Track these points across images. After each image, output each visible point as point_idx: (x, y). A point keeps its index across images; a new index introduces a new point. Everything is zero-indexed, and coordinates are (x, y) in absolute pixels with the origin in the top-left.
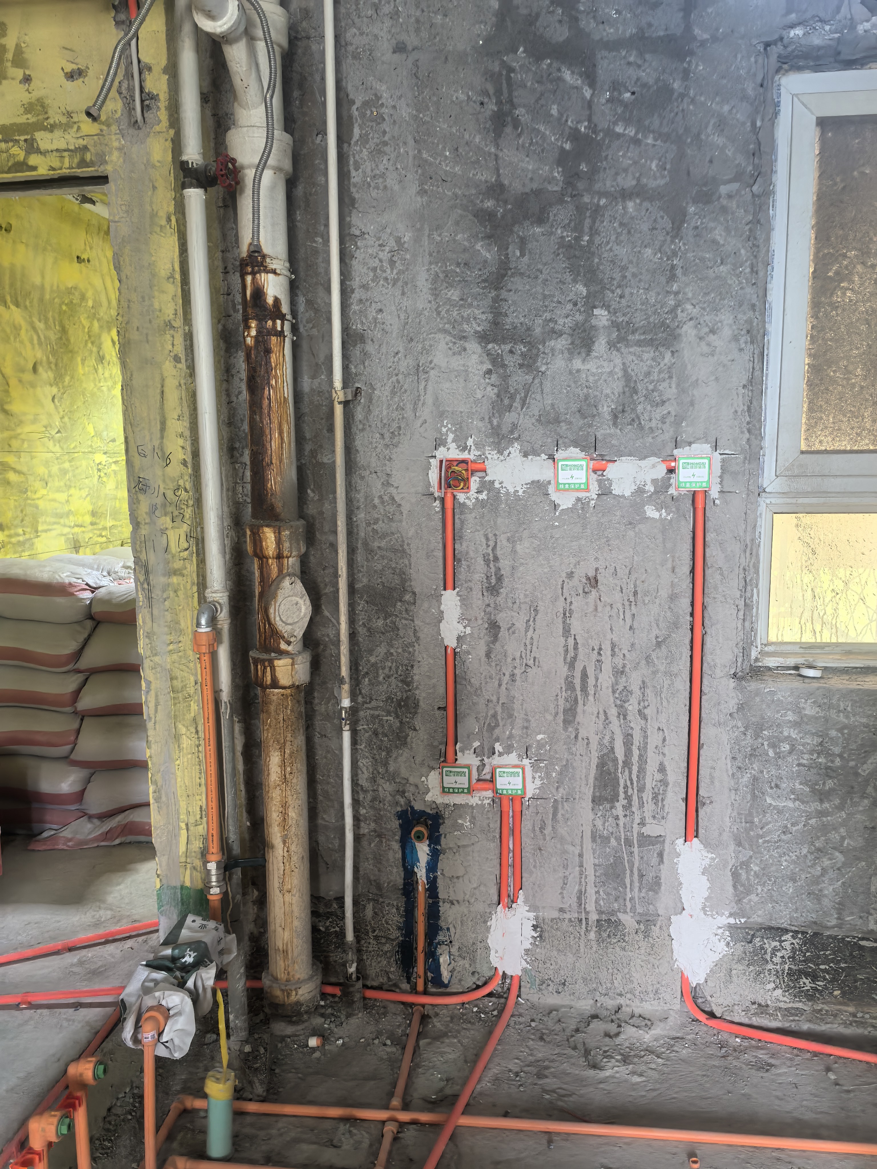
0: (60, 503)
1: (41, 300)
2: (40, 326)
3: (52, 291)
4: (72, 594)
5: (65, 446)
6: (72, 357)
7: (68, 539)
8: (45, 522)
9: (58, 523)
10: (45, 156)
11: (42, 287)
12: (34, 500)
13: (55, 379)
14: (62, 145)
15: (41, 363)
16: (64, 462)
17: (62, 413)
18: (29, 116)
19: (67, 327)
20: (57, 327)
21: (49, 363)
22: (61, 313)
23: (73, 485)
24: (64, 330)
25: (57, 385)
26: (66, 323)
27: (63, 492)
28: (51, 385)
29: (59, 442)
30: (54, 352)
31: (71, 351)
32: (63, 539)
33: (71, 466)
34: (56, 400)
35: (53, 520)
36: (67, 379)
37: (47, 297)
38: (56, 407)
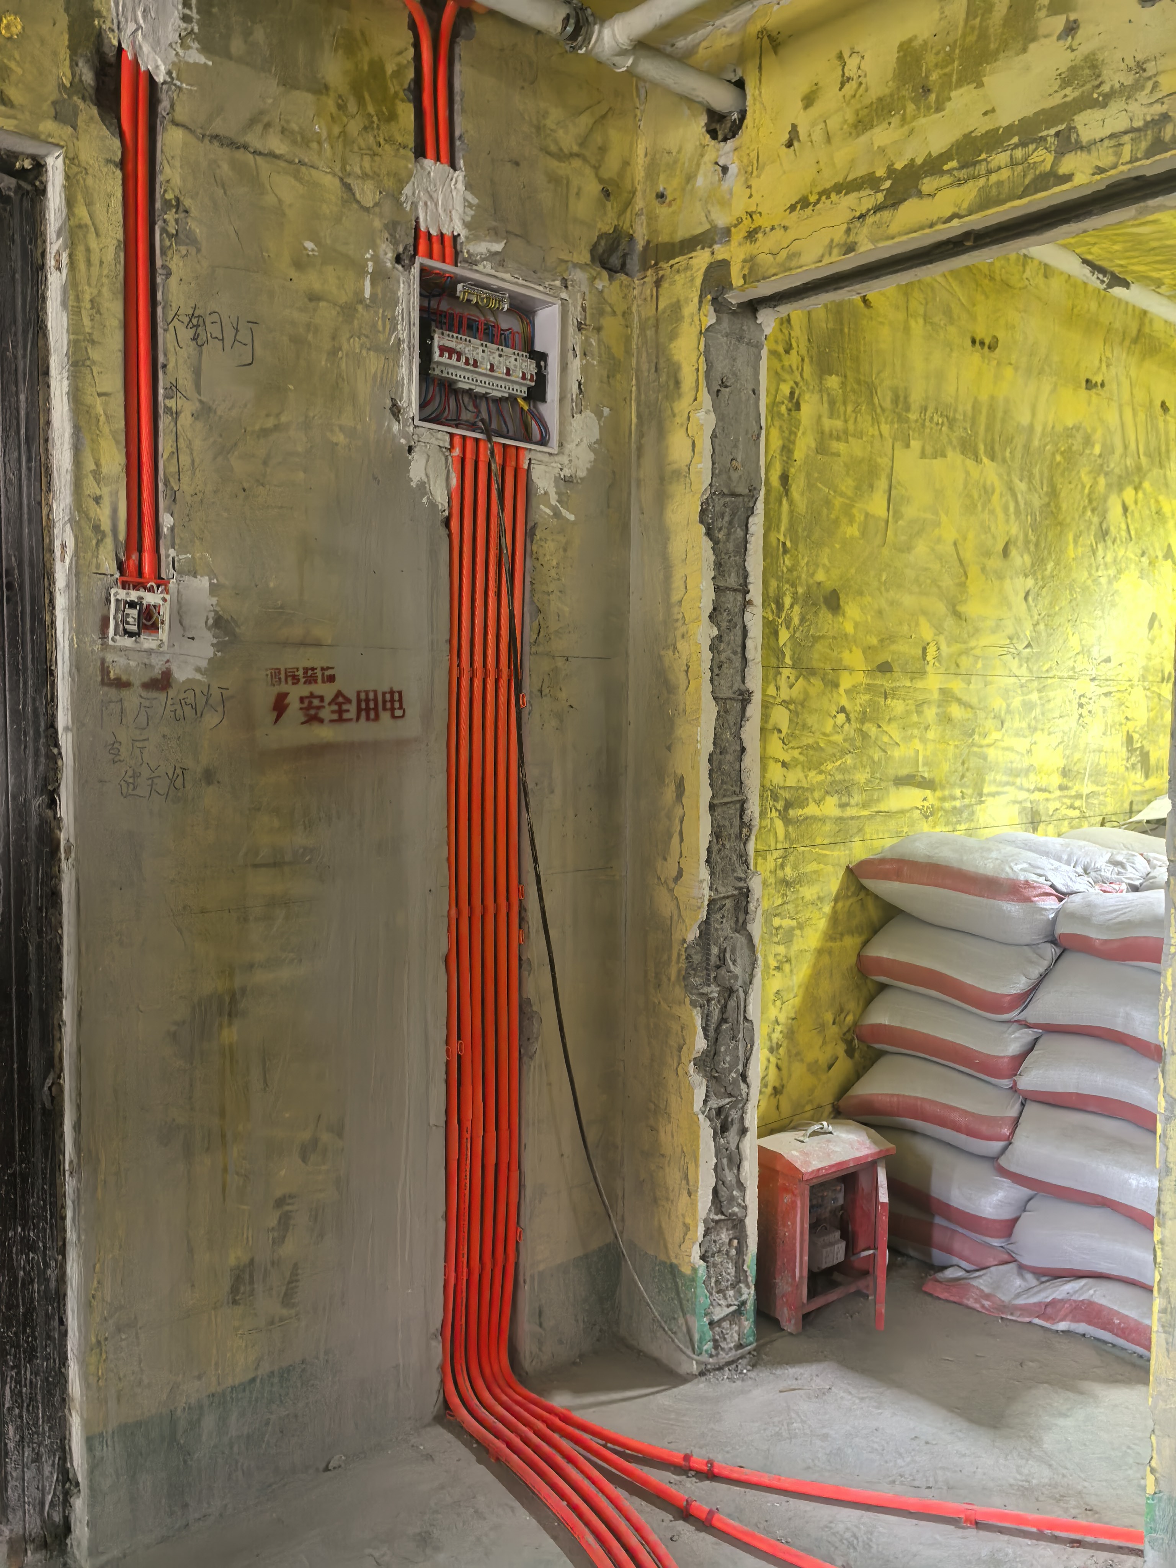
0: (1018, 752)
1: (1027, 447)
2: (1021, 486)
3: (1043, 434)
4: (1028, 900)
5: (1035, 668)
6: (1061, 532)
7: (1024, 808)
8: (995, 781)
9: (1013, 784)
10: (1089, 151)
11: (1031, 428)
12: (981, 746)
13: (1033, 565)
14: (1122, 124)
15: (1015, 543)
16: (1031, 692)
17: (1036, 617)
18: (1068, 91)
19: (1059, 486)
20: (1045, 489)
21: (1027, 542)
22: (1053, 466)
23: (1040, 726)
24: (1054, 493)
25: (1034, 574)
26: (1058, 480)
27: (1025, 737)
28: (1026, 576)
29: (1028, 660)
30: (1034, 527)
31: (1060, 524)
32: (1017, 807)
33: (1040, 698)
34: (1030, 599)
35: (1005, 778)
36: (1050, 566)
37: (1036, 443)
38: (1029, 609)
